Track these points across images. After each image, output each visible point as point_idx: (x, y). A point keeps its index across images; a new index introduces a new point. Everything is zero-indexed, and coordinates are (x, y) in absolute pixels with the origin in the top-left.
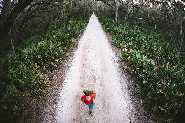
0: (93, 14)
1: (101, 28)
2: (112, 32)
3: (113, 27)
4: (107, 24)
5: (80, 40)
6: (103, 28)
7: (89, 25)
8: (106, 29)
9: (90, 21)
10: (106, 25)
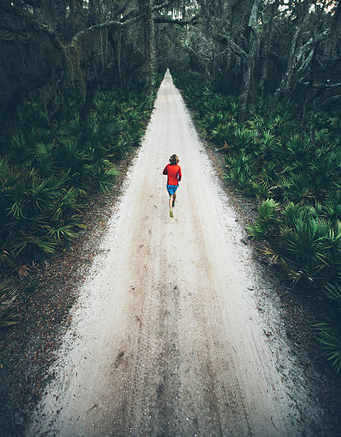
0: (168, 75)
1: (194, 130)
2: (226, 145)
3: (232, 128)
4: (212, 118)
5: (130, 168)
6: (199, 132)
7: (155, 116)
8: (209, 133)
9: (157, 101)
10: (208, 121)
